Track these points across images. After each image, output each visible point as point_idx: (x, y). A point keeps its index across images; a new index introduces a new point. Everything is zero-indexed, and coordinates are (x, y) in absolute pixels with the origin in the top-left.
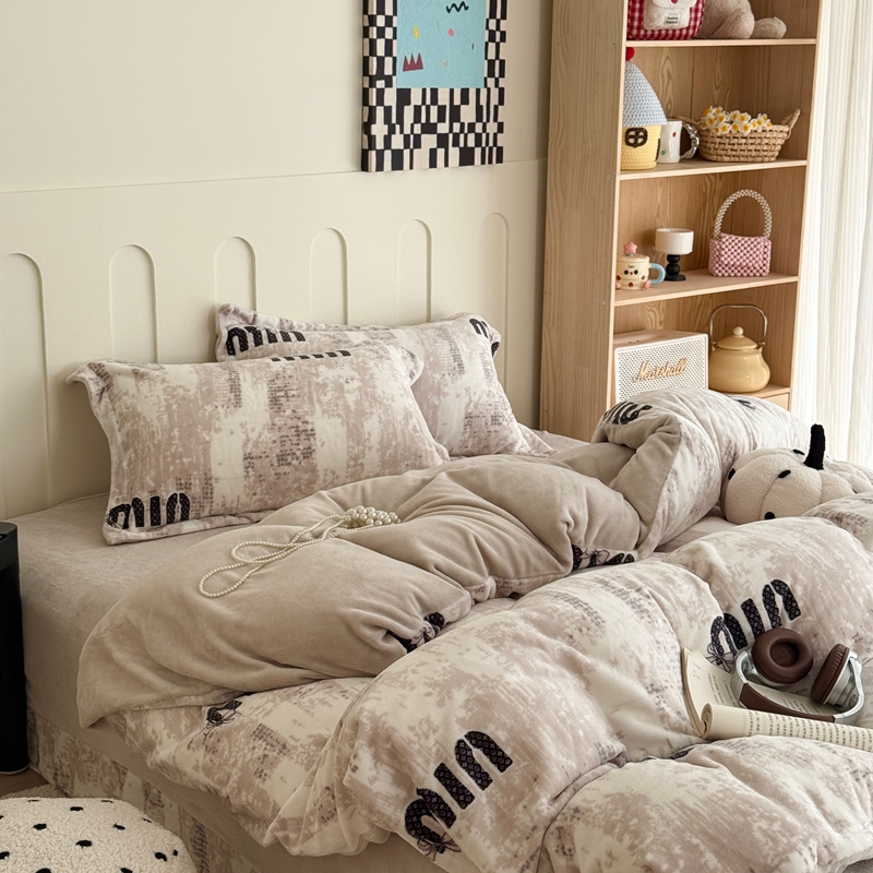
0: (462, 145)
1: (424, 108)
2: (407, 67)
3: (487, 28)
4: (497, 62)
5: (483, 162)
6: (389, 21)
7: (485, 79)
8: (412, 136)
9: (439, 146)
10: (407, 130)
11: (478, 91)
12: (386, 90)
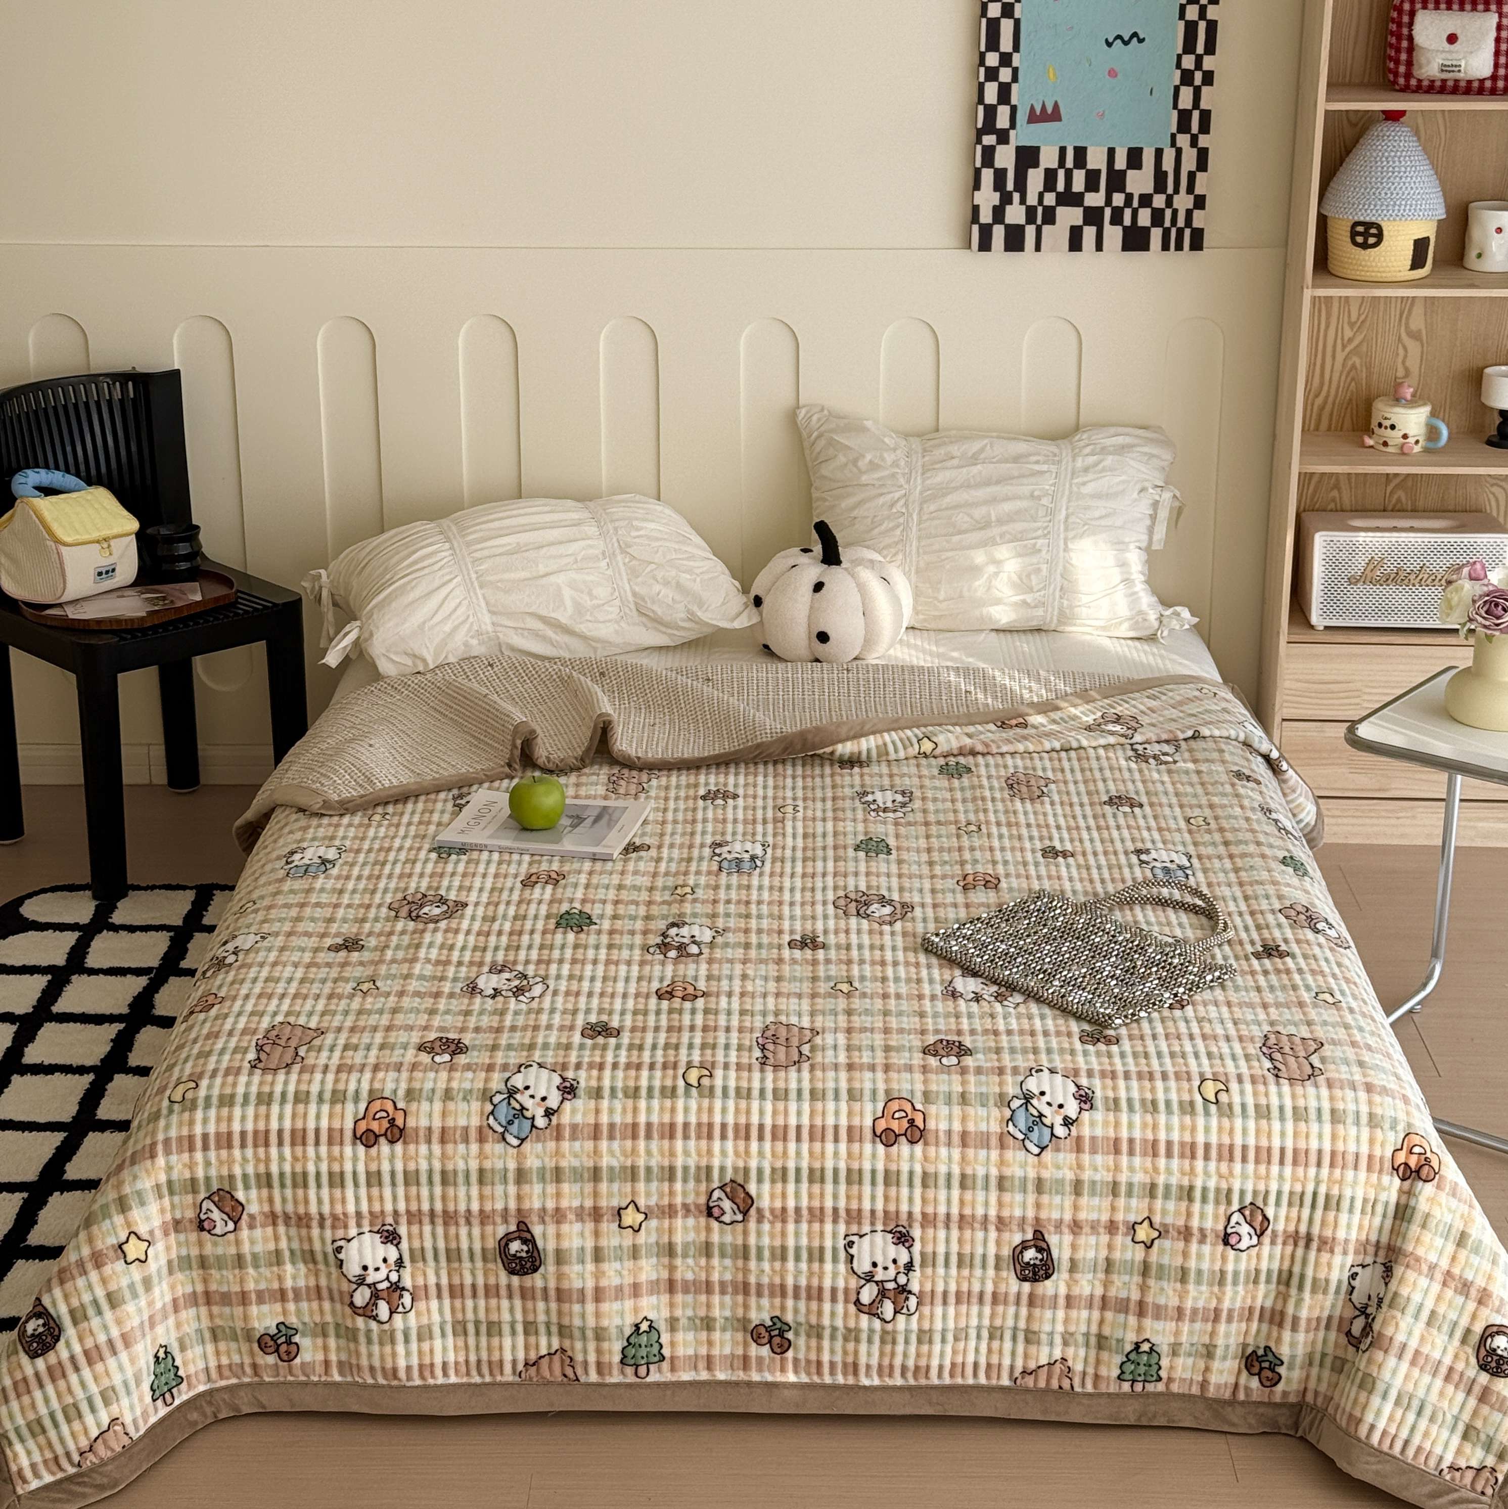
0: (1127, 221)
1: (1061, 174)
2: (1034, 118)
3: (1179, 65)
4: (1196, 115)
5: (1165, 247)
6: (1006, 60)
7: (1173, 136)
8: (1040, 210)
9: (1087, 221)
10: (1032, 200)
11: (1159, 153)
12: (999, 148)
